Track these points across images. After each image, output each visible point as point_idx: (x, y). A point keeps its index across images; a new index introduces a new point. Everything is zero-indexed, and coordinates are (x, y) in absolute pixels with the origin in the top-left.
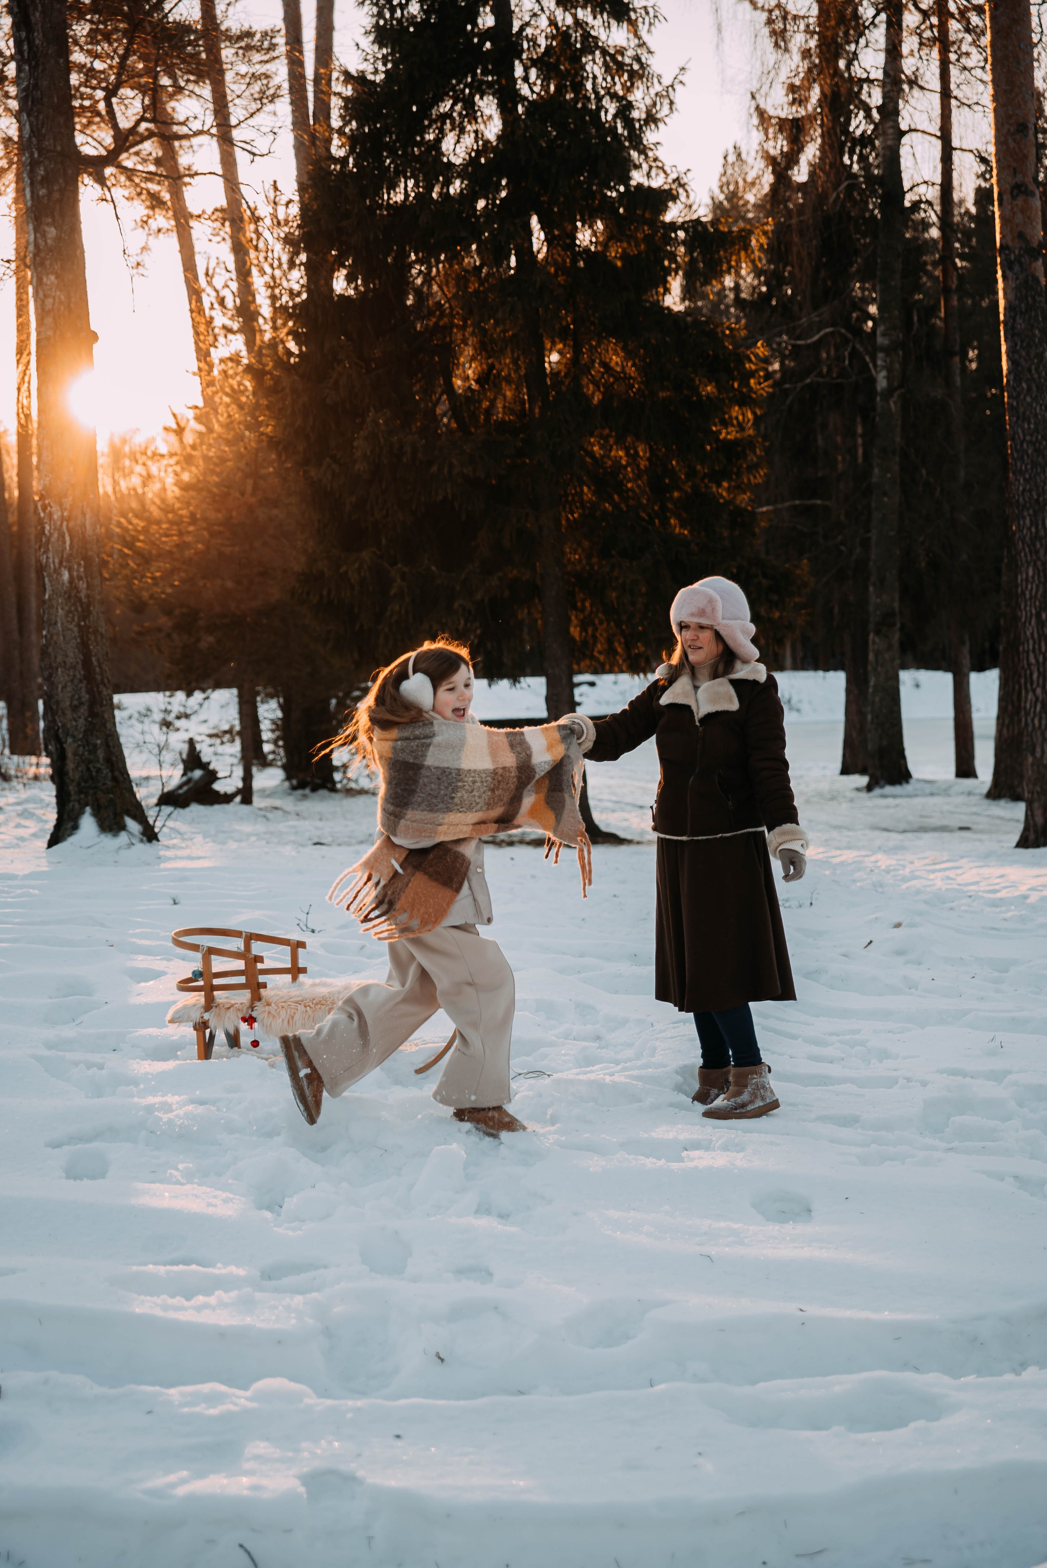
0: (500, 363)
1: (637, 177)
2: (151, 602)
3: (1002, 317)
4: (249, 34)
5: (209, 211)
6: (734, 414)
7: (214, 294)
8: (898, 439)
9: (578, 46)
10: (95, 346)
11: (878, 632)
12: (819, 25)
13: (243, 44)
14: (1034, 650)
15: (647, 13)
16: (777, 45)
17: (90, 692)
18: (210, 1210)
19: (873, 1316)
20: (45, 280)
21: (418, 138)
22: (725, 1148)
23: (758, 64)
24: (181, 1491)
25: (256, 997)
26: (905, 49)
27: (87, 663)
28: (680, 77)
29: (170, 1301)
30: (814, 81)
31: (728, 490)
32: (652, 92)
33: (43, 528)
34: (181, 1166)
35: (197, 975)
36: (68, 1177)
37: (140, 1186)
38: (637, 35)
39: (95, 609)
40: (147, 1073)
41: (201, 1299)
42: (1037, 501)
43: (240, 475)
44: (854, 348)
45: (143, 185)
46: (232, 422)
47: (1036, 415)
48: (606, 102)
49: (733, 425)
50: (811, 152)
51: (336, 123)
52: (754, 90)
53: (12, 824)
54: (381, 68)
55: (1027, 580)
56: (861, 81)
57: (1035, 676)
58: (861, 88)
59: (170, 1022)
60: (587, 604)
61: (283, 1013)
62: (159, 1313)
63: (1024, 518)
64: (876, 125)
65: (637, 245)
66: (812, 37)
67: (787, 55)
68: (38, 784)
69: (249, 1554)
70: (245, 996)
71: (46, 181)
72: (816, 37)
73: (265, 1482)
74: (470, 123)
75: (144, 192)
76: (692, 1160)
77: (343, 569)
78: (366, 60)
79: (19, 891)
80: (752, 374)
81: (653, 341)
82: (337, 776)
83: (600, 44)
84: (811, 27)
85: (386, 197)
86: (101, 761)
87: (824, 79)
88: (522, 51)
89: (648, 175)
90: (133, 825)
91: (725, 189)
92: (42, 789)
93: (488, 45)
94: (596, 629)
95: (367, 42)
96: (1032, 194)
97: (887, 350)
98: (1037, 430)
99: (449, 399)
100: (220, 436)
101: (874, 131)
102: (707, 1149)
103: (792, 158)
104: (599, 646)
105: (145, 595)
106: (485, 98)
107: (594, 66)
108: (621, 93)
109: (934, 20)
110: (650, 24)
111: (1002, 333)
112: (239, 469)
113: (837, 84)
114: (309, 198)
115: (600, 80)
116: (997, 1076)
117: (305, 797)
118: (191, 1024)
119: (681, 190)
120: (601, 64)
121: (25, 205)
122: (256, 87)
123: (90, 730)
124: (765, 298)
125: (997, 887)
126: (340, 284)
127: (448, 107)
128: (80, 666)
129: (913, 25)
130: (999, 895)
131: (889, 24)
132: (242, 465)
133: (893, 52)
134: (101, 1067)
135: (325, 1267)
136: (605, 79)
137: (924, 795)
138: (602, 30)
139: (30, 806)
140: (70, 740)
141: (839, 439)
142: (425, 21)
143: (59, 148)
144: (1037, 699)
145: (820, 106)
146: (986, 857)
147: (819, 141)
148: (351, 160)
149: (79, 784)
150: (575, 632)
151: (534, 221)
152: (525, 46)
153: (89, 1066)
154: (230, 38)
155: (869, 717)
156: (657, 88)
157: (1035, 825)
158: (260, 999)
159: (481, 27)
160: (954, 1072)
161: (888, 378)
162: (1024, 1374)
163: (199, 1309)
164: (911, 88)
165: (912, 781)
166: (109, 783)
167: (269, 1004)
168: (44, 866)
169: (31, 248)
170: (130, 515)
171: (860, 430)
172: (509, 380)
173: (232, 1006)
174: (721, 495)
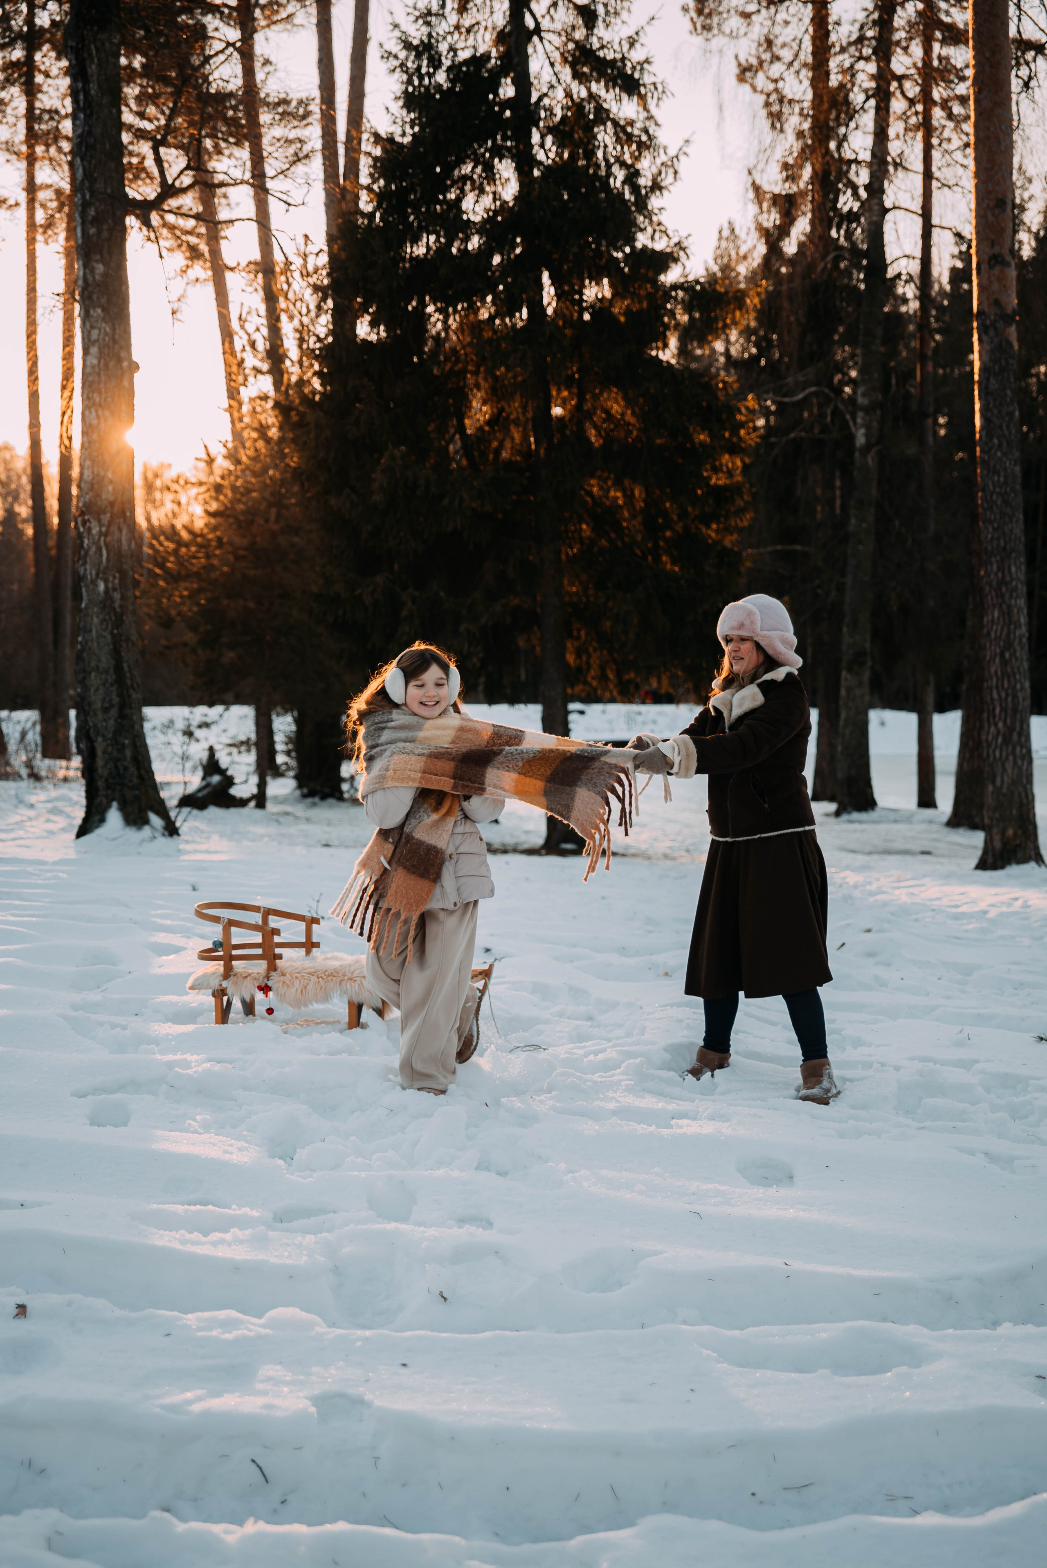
0: (509, 406)
1: (642, 240)
2: (179, 619)
3: (976, 377)
4: (285, 102)
5: (243, 263)
6: (724, 461)
7: (246, 337)
8: (874, 492)
9: (591, 117)
10: (136, 375)
11: (850, 670)
12: (813, 109)
13: (280, 110)
14: (997, 687)
15: (656, 88)
16: (773, 126)
17: (120, 695)
18: (227, 1157)
19: (855, 1272)
20: (92, 312)
21: (441, 197)
22: (712, 1118)
23: (756, 142)
24: (197, 1408)
25: (272, 968)
26: (892, 132)
27: (118, 668)
28: (685, 149)
29: (188, 1236)
30: (807, 159)
31: (717, 531)
32: (659, 161)
33: (82, 542)
34: (198, 1118)
35: (218, 945)
36: (92, 1124)
37: (159, 1133)
38: (646, 109)
39: (128, 619)
40: (168, 1034)
41: (216, 1236)
42: (1004, 548)
43: (264, 504)
44: (836, 407)
45: (184, 238)
46: (258, 456)
47: (1005, 469)
48: (615, 169)
49: (722, 471)
50: (802, 226)
51: (364, 180)
52: (751, 166)
53: (42, 820)
54: (409, 131)
55: (993, 621)
56: (850, 162)
57: (998, 710)
58: (850, 167)
59: (190, 988)
60: (583, 633)
61: (297, 983)
62: (178, 1246)
63: (991, 564)
64: (863, 203)
65: (640, 302)
66: (806, 120)
67: (782, 136)
68: (67, 785)
69: (260, 1469)
70: (262, 965)
71: (97, 221)
72: (810, 120)
73: (278, 1402)
74: (489, 184)
75: (185, 245)
76: (681, 1127)
77: (358, 592)
78: (395, 123)
79: (49, 875)
80: (742, 425)
81: (652, 391)
82: (345, 787)
83: (612, 116)
84: (805, 112)
85: (409, 250)
86: (129, 759)
87: (817, 159)
88: (540, 119)
89: (652, 238)
90: (155, 820)
91: (719, 261)
92: (70, 789)
93: (508, 113)
94: (589, 656)
95: (397, 108)
96: (1008, 265)
97: (867, 410)
98: (1006, 483)
99: (461, 439)
100: (247, 468)
101: (860, 208)
102: (694, 1119)
103: (783, 230)
104: (592, 673)
105: (173, 612)
106: (504, 161)
107: (605, 136)
108: (629, 162)
109: (920, 107)
110: (659, 99)
111: (976, 393)
112: (264, 498)
113: (828, 163)
114: (339, 249)
115: (610, 149)
116: (965, 1065)
117: (314, 805)
118: (210, 991)
119: (682, 253)
120: (612, 134)
121: (76, 242)
122: (291, 150)
123: (120, 730)
124: (755, 359)
125: (958, 903)
126: (363, 329)
127: (469, 169)
128: (112, 671)
129: (899, 112)
130: (960, 910)
131: (878, 108)
132: (267, 494)
133: (881, 135)
134: (124, 1028)
135: (335, 1212)
136: (615, 148)
137: (888, 821)
138: (614, 102)
139: (59, 804)
140: (100, 739)
141: (819, 491)
142: (451, 90)
143: (109, 191)
144: (998, 732)
145: (812, 183)
146: (947, 877)
147: (809, 215)
148: (378, 215)
149: (107, 781)
150: (570, 658)
151: (546, 277)
152: (543, 114)
153: (114, 1026)
154: (268, 104)
155: (839, 748)
156: (663, 158)
157: (993, 849)
158: (275, 970)
159: (502, 96)
160: (924, 1060)
161: (867, 435)
162: (998, 1329)
163: (215, 1244)
164: (896, 169)
165: (877, 809)
166: (136, 781)
167: (284, 975)
168: (72, 854)
169: (80, 282)
170: (162, 538)
171: (838, 483)
172: (516, 422)
173: (249, 975)
174: (710, 537)
